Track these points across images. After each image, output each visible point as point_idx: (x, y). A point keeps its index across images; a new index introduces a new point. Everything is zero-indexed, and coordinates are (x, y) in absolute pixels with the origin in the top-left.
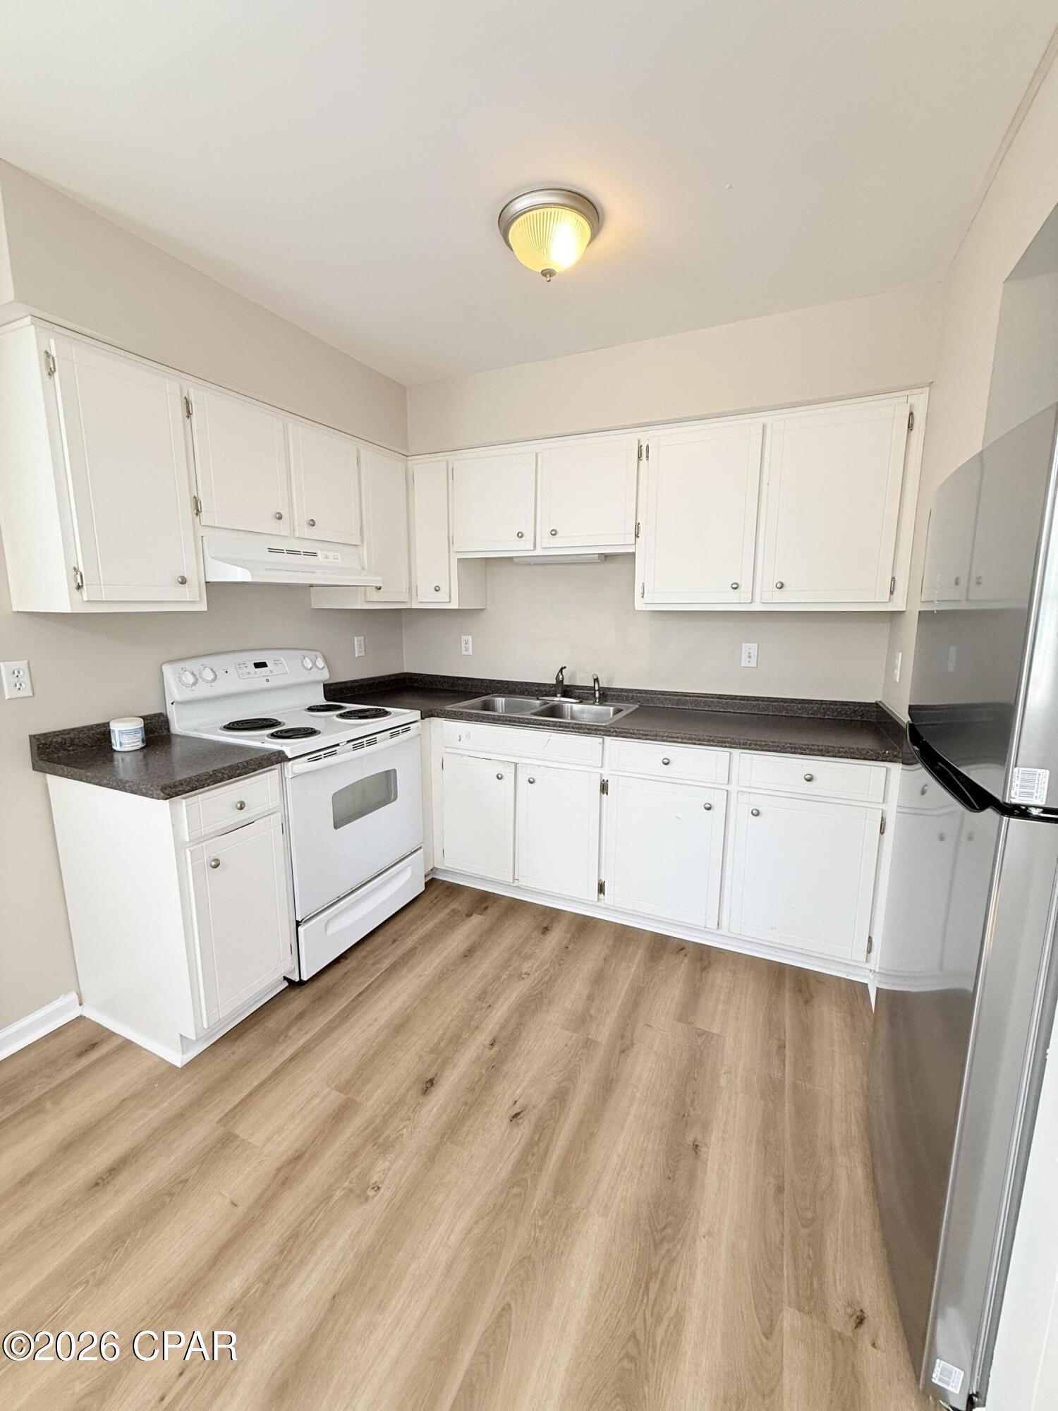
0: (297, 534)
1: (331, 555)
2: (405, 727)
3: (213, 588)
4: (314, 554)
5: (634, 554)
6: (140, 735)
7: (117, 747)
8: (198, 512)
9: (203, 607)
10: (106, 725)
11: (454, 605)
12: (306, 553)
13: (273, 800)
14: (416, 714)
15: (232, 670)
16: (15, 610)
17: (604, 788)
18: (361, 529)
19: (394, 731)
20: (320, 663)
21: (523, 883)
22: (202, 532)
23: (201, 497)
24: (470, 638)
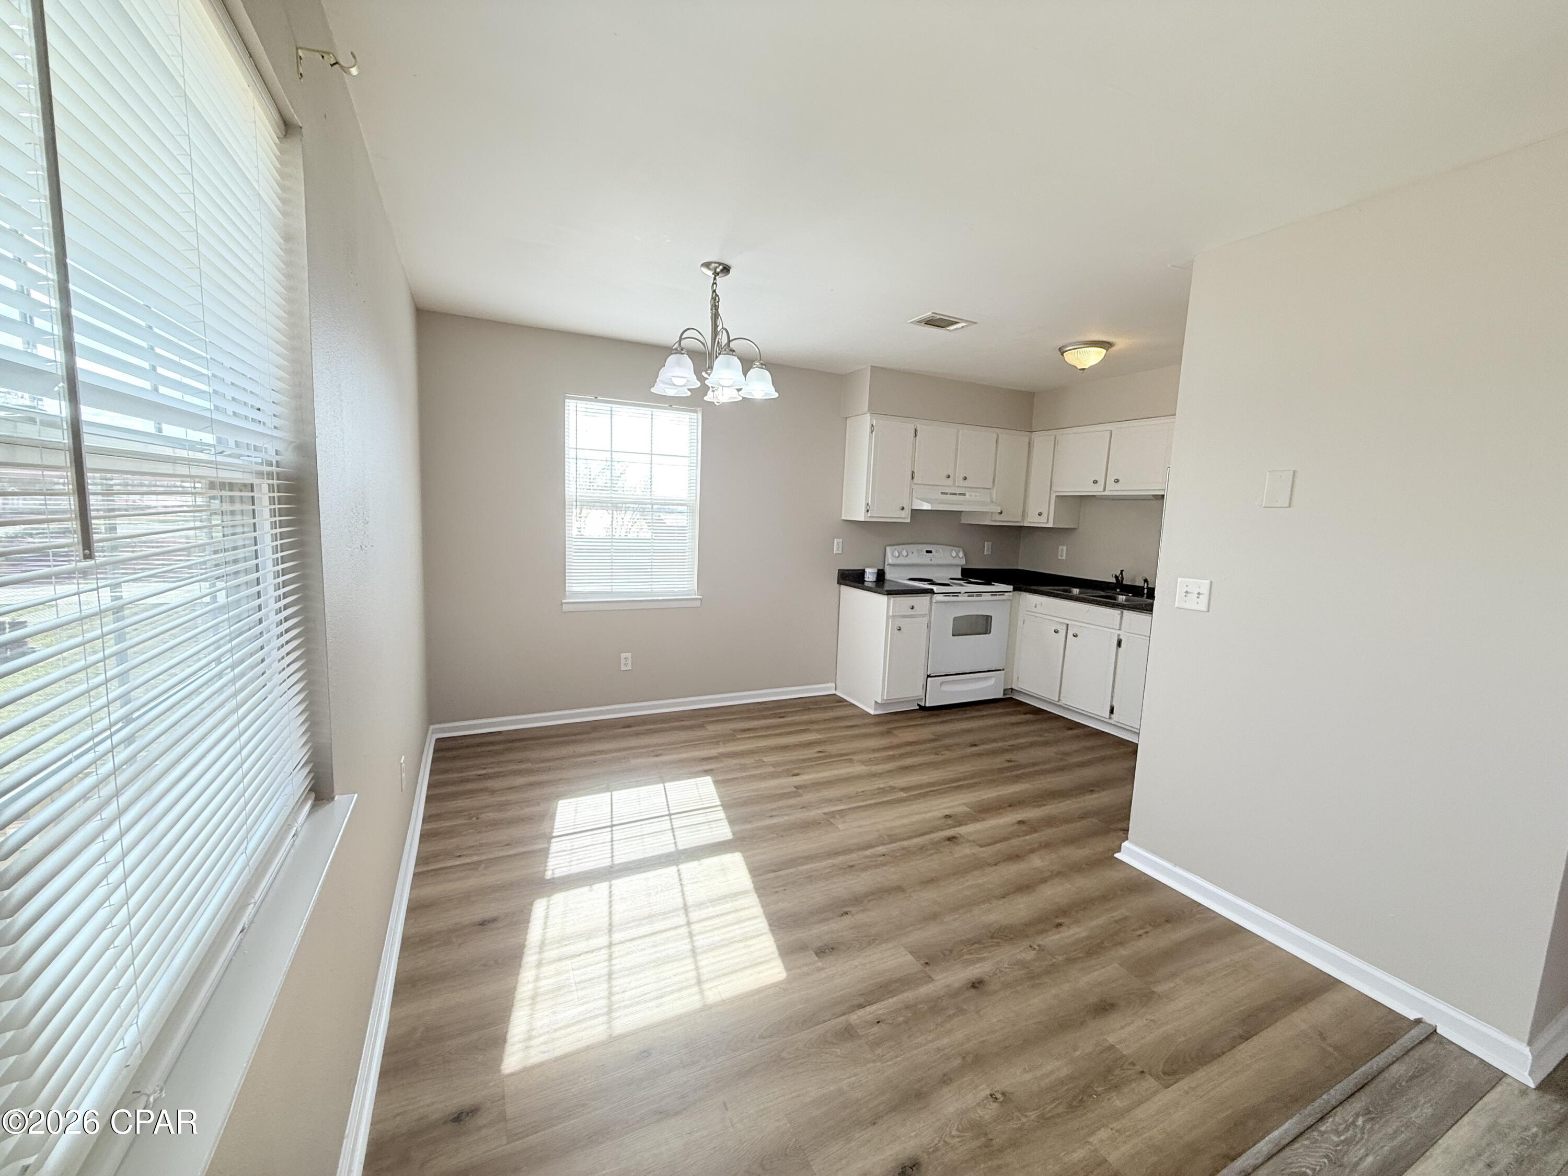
0: (957, 484)
1: (973, 494)
2: (1002, 593)
3: (915, 513)
4: (964, 494)
5: (1163, 496)
6: (875, 576)
7: (866, 579)
8: (913, 478)
9: (909, 521)
10: (864, 570)
11: (1050, 525)
12: (960, 494)
13: (925, 611)
14: (1010, 588)
15: (915, 553)
16: (843, 518)
17: (1119, 644)
18: (994, 479)
19: (994, 593)
20: (961, 555)
21: (1064, 701)
22: (914, 486)
23: (915, 471)
24: (1065, 548)
